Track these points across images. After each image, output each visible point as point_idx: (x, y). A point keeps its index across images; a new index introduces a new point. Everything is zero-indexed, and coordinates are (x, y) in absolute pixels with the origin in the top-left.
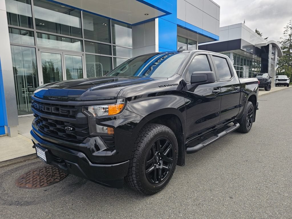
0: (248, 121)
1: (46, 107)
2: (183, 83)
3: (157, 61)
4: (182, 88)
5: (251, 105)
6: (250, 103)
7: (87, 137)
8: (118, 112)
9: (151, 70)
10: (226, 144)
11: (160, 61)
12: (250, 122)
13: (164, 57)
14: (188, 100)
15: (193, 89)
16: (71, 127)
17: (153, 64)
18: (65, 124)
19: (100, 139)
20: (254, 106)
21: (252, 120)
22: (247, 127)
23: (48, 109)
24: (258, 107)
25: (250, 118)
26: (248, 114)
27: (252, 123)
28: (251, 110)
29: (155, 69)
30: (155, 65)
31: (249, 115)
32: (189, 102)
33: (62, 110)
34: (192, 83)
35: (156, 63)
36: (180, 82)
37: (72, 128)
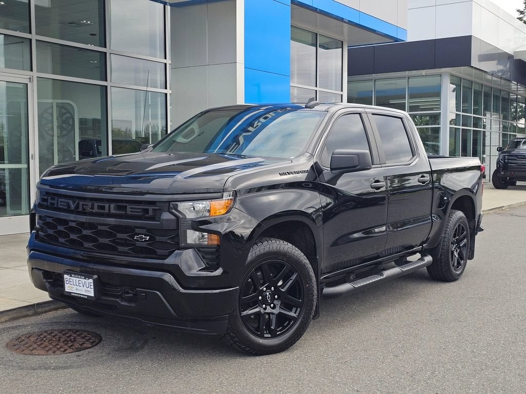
0: (456, 254)
1: (96, 205)
2: (316, 169)
3: (251, 125)
4: (316, 178)
5: (461, 218)
6: (460, 214)
7: (175, 250)
8: (223, 211)
9: (239, 144)
10: (404, 298)
11: (260, 124)
12: (461, 256)
13: (267, 115)
14: (329, 200)
15: (334, 180)
16: (147, 235)
17: (244, 129)
18: (137, 231)
19: (196, 251)
20: (469, 222)
21: (467, 253)
22: (453, 268)
23: (103, 208)
24: (482, 226)
25: (460, 247)
26: (454, 237)
27: (466, 260)
28: (463, 230)
29: (249, 140)
30: (249, 131)
31: (459, 242)
32: (330, 203)
33: (131, 208)
34: (332, 169)
35: (250, 129)
36: (312, 167)
37: (148, 237)
